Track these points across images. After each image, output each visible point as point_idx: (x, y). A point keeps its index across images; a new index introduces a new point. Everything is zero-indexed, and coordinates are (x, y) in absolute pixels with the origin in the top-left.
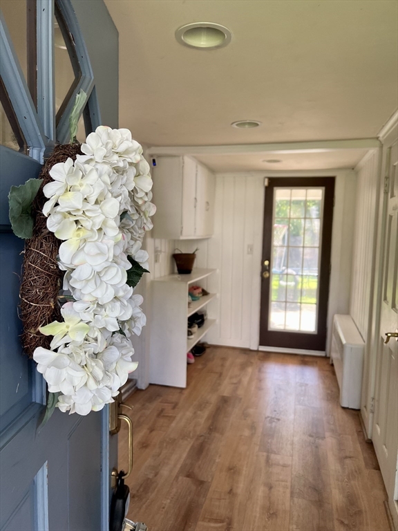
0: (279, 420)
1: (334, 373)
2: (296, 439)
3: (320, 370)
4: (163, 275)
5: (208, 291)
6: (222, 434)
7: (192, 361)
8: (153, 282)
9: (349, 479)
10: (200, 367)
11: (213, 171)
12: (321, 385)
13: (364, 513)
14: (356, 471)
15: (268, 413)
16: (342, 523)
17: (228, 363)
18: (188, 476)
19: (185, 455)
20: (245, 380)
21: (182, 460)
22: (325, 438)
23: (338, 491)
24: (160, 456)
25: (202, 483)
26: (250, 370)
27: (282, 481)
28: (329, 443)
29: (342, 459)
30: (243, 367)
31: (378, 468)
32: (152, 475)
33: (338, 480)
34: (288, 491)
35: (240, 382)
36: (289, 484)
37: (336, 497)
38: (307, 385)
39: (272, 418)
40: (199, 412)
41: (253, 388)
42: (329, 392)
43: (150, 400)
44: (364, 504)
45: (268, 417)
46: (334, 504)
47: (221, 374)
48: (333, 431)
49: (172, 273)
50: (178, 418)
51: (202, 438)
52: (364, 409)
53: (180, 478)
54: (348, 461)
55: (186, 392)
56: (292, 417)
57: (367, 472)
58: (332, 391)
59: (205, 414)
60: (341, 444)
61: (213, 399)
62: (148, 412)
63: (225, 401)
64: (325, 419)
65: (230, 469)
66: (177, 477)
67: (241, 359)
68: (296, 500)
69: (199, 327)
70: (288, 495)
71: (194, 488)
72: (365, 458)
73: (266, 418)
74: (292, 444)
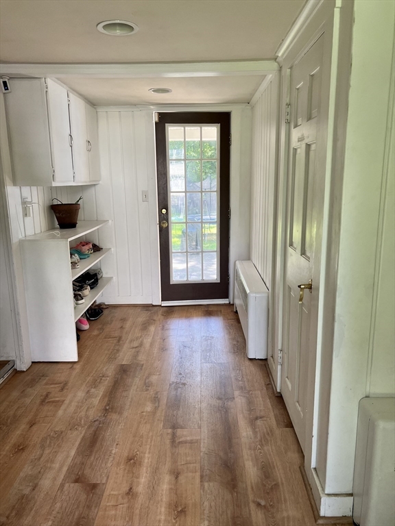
0: (184, 384)
1: (238, 321)
2: (204, 405)
3: (224, 319)
4: (38, 231)
5: (101, 246)
6: (120, 413)
7: (86, 327)
8: (21, 242)
9: (262, 445)
10: (96, 332)
11: (93, 104)
12: (227, 336)
13: (281, 486)
14: (268, 434)
15: (173, 379)
16: (259, 505)
17: (128, 325)
18: (76, 481)
19: (73, 453)
20: (147, 341)
21: (70, 460)
22: (234, 398)
23: (251, 463)
24: (42, 459)
25: (94, 487)
26: (152, 328)
27: (190, 463)
28: (239, 403)
29: (252, 422)
30: (145, 327)
31: (290, 425)
32: (29, 489)
33: (250, 449)
34: (198, 474)
35: (141, 345)
36: (198, 466)
37: (250, 471)
38: (213, 337)
39: (177, 383)
40: (93, 390)
41: (155, 350)
42: (235, 343)
43: (32, 383)
44: (279, 474)
45: (173, 383)
46: (249, 483)
47: (120, 339)
48: (242, 388)
49: (52, 228)
50: (67, 402)
51: (97, 423)
52: (271, 359)
53: (67, 485)
54: (259, 422)
55: (78, 367)
56: (198, 379)
57: (279, 432)
58: (238, 342)
59: (100, 391)
60: (250, 402)
61: (110, 370)
62: (28, 401)
63: (124, 371)
64: (233, 375)
65: (129, 459)
66: (62, 485)
67: (143, 317)
68: (206, 484)
69: (91, 288)
70: (198, 480)
71: (83, 497)
72: (276, 416)
73: (170, 385)
74: (201, 412)
